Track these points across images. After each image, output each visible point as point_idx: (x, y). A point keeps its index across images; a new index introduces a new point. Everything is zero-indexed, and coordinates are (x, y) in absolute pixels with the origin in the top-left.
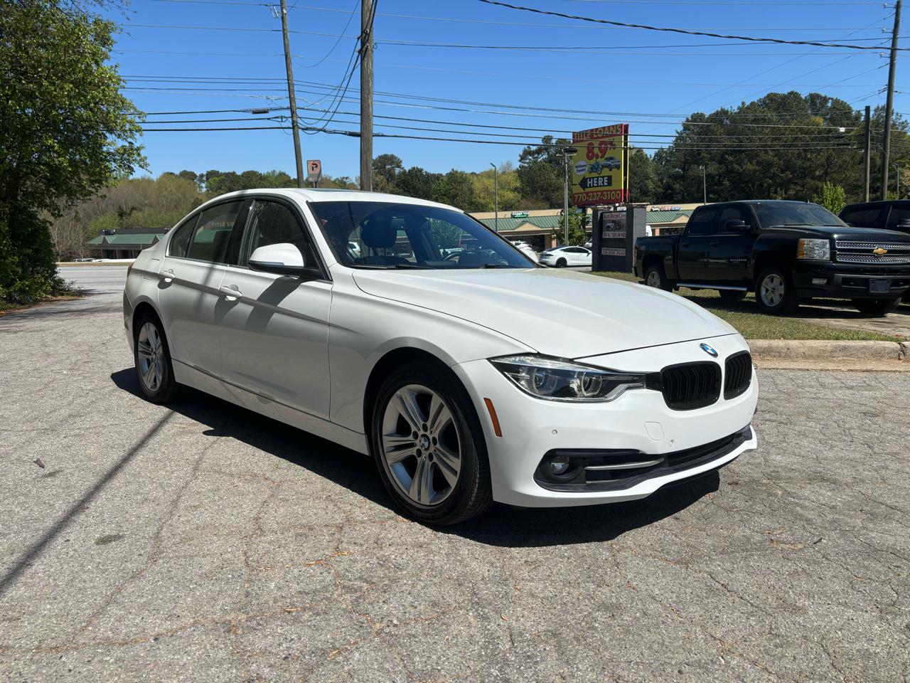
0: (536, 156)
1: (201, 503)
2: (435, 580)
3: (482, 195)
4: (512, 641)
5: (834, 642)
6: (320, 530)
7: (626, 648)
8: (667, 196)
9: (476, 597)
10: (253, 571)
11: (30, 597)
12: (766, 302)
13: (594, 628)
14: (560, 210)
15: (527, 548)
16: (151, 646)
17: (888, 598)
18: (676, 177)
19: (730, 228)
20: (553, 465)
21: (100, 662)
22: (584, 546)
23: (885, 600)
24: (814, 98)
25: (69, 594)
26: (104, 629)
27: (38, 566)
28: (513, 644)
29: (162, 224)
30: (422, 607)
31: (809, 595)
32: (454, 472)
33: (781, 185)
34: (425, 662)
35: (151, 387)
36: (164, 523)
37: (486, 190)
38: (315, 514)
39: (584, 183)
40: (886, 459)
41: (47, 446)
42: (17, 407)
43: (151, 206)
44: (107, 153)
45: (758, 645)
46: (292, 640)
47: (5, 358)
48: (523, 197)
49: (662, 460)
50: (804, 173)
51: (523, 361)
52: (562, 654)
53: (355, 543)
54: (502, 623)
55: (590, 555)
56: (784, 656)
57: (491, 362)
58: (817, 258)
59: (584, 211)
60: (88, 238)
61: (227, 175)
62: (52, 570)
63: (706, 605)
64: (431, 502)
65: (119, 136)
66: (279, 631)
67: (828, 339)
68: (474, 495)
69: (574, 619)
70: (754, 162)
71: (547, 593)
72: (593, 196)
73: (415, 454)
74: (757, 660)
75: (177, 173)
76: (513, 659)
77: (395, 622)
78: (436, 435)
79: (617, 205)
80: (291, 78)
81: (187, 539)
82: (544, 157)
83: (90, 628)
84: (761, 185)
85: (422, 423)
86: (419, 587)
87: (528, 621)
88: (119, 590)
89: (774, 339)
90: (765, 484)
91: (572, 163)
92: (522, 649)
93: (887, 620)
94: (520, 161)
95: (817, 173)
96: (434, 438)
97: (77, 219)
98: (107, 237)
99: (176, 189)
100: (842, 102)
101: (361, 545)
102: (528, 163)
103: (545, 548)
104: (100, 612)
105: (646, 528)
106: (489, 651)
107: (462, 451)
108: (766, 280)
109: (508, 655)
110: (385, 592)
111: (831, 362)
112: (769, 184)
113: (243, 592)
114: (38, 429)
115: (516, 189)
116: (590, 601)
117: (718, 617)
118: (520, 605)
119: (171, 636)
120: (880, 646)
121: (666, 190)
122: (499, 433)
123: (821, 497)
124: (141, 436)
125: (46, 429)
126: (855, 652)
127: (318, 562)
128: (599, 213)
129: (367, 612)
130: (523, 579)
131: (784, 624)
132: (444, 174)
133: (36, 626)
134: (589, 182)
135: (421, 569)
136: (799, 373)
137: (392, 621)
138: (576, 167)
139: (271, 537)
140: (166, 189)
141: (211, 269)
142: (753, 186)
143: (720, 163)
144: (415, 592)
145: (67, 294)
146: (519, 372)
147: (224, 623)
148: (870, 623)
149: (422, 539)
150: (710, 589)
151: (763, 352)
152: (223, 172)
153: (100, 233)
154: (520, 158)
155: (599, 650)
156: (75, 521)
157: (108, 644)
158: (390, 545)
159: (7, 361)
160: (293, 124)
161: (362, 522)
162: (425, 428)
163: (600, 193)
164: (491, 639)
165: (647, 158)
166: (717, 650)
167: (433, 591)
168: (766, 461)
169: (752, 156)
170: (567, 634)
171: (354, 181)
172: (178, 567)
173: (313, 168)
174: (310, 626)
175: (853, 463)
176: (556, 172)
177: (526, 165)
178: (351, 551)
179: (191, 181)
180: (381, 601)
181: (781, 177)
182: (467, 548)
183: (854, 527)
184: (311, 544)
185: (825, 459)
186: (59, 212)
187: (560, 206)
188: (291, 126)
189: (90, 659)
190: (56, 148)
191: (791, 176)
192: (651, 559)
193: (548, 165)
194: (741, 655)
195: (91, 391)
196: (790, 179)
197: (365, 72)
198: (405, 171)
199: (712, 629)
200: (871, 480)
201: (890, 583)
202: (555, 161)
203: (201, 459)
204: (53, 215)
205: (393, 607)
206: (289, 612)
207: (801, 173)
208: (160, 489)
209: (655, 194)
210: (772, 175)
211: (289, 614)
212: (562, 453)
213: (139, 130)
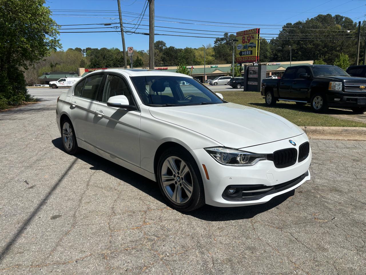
0: (221, 41)
1: (91, 201)
2: (183, 236)
3: (199, 58)
4: (213, 263)
5: (339, 264)
6: (138, 213)
7: (258, 266)
8: (275, 59)
9: (199, 244)
10: (112, 231)
11: (27, 243)
12: (315, 107)
13: (245, 258)
14: (231, 65)
15: (219, 222)
16: (75, 265)
17: (360, 244)
18: (279, 51)
19: (301, 77)
20: (230, 191)
21: (55, 271)
22: (241, 221)
23: (359, 245)
24: (337, 17)
25: (42, 242)
26: (56, 257)
27: (29, 229)
28: (214, 265)
29: (68, 70)
30: (178, 248)
31: (330, 243)
32: (190, 192)
33: (322, 54)
34: (180, 272)
35: (68, 148)
36: (77, 210)
37: (201, 56)
38: (135, 206)
39: (241, 54)
40: (362, 181)
41: (28, 174)
42: (16, 156)
43: (64, 63)
44: (46, 43)
45: (309, 265)
46: (128, 262)
47: (9, 132)
48: (216, 59)
49: (273, 187)
50: (332, 49)
51: (218, 150)
52: (233, 269)
53: (151, 219)
54: (209, 255)
55: (243, 225)
56: (319, 270)
57: (205, 150)
58: (337, 90)
59: (241, 65)
60: (39, 76)
61: (94, 49)
62: (34, 231)
63: (289, 247)
64: (181, 202)
65: (50, 35)
66: (123, 258)
67: (340, 126)
68: (198, 201)
69: (237, 253)
70: (312, 44)
71: (227, 242)
72: (245, 59)
73: (174, 183)
74: (309, 272)
75: (74, 49)
76: (214, 271)
77: (168, 255)
78: (183, 176)
79: (254, 62)
80: (120, 10)
81: (86, 217)
82: (225, 42)
83: (51, 257)
84: (314, 54)
85: (177, 171)
86: (177, 239)
87: (220, 255)
88: (61, 240)
89: (318, 126)
90: (313, 193)
91: (236, 45)
92: (217, 267)
93: (360, 254)
94: (215, 43)
95: (338, 49)
96: (182, 178)
97: (34, 68)
98: (46, 76)
99: (73, 55)
100: (349, 18)
101: (154, 220)
102: (218, 45)
103: (226, 221)
104: (54, 250)
105: (265, 213)
106: (204, 268)
107: (193, 184)
108: (315, 98)
109: (212, 270)
110: (164, 241)
111: (340, 136)
112: (318, 53)
113: (109, 241)
114: (25, 166)
115: (213, 56)
116: (243, 246)
117: (293, 253)
118: (216, 248)
119: (82, 261)
120: (357, 266)
121: (275, 56)
122: (208, 178)
123: (335, 199)
124: (65, 170)
125: (28, 166)
126: (347, 268)
127: (137, 228)
128: (247, 67)
129: (157, 250)
130: (217, 236)
131: (319, 256)
132: (183, 49)
133: (30, 256)
134: (243, 53)
135: (177, 231)
136: (328, 141)
137: (167, 254)
138: (238, 47)
139: (118, 216)
140: (70, 55)
141: (91, 103)
142: (311, 54)
143: (298, 44)
144: (175, 241)
145: (32, 101)
146: (216, 154)
147: (102, 254)
148: (353, 256)
149: (177, 218)
150: (291, 240)
151: (313, 132)
152: (93, 48)
153: (43, 74)
154: (214, 42)
155: (247, 267)
156: (42, 209)
157: (58, 263)
158: (165, 220)
159: (10, 134)
160: (121, 30)
161: (154, 210)
162: (178, 173)
163: (247, 58)
164: (205, 263)
165: (267, 43)
166: (293, 268)
167: (182, 240)
168: (314, 182)
169: (311, 42)
170: (235, 260)
171: (146, 52)
172: (83, 229)
173: (130, 50)
174: (135, 256)
175: (348, 183)
176: (229, 48)
177: (217, 45)
178: (150, 223)
179: (80, 52)
180: (162, 245)
181: (323, 51)
182: (195, 221)
183: (348, 212)
184: (134, 220)
185: (337, 181)
186: (27, 67)
187: (231, 63)
188: (120, 31)
189: (51, 270)
190: (25, 41)
191: (327, 50)
192: (268, 227)
193: (226, 45)
194: (302, 270)
195: (45, 148)
196: (326, 51)
197: (151, 9)
198: (167, 48)
199: (291, 258)
200: (355, 191)
201: (361, 237)
202: (229, 43)
203: (89, 180)
204: (25, 68)
205: (167, 248)
206: (127, 250)
207: (331, 49)
208: (74, 194)
209: (270, 58)
210: (319, 50)
211: (127, 251)
212: (233, 187)
213: (58, 33)
